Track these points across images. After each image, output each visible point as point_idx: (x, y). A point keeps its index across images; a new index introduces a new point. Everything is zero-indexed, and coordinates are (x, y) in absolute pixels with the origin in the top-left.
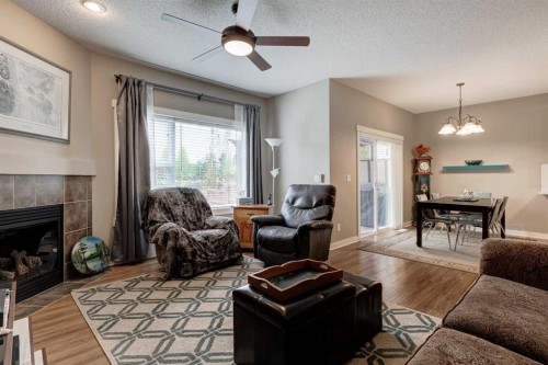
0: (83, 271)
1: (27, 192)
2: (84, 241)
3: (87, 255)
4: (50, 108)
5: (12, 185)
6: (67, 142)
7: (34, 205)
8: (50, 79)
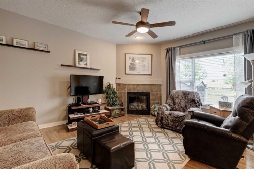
0: (153, 114)
1: (139, 88)
2: (156, 105)
3: (156, 109)
4: (145, 66)
5: (135, 87)
6: (151, 75)
7: (141, 92)
8: (145, 58)
